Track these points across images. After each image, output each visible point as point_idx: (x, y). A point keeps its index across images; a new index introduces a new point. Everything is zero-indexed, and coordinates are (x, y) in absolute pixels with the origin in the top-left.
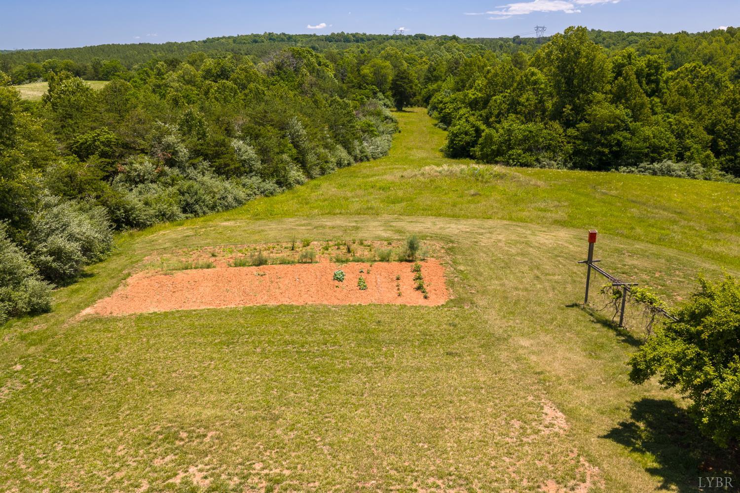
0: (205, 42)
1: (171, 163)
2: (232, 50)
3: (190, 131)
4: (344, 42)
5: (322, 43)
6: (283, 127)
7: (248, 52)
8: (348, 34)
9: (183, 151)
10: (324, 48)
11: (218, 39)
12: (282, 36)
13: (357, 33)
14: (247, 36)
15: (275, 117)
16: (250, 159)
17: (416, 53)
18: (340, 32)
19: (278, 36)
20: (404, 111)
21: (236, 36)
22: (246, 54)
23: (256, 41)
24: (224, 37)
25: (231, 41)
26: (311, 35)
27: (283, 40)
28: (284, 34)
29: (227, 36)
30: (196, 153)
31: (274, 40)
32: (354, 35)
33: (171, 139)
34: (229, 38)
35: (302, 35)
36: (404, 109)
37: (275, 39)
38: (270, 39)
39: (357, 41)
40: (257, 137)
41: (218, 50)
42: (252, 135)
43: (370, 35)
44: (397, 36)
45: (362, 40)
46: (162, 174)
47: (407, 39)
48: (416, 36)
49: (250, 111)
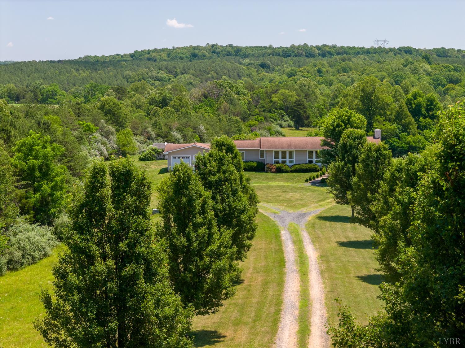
0: (132, 56)
1: (149, 139)
2: (166, 68)
3: (156, 127)
4: (307, 56)
5: (275, 59)
6: (195, 129)
7: (184, 70)
8: (312, 46)
9: (153, 135)
10: (278, 65)
11: (149, 52)
12: (229, 49)
13: (324, 46)
14: (184, 48)
15: (192, 124)
16: (179, 139)
17: (377, 74)
18: (302, 44)
19: (224, 48)
20: (301, 130)
21: (171, 48)
22: (183, 74)
23: (194, 56)
24: (156, 50)
25: (164, 55)
26: (265, 48)
27: (229, 54)
28: (231, 46)
29: (159, 48)
30: (158, 135)
31: (217, 53)
32: (318, 48)
33: (149, 129)
34: (163, 50)
35: (254, 47)
36: (300, 128)
37: (220, 53)
38: (214, 52)
39: (323, 55)
40: (182, 131)
41: (149, 68)
42: (180, 130)
43: (342, 47)
44: (375, 49)
45: (330, 53)
46: (146, 142)
47: (387, 53)
48: (400, 49)
49: (180, 121)
